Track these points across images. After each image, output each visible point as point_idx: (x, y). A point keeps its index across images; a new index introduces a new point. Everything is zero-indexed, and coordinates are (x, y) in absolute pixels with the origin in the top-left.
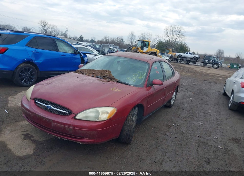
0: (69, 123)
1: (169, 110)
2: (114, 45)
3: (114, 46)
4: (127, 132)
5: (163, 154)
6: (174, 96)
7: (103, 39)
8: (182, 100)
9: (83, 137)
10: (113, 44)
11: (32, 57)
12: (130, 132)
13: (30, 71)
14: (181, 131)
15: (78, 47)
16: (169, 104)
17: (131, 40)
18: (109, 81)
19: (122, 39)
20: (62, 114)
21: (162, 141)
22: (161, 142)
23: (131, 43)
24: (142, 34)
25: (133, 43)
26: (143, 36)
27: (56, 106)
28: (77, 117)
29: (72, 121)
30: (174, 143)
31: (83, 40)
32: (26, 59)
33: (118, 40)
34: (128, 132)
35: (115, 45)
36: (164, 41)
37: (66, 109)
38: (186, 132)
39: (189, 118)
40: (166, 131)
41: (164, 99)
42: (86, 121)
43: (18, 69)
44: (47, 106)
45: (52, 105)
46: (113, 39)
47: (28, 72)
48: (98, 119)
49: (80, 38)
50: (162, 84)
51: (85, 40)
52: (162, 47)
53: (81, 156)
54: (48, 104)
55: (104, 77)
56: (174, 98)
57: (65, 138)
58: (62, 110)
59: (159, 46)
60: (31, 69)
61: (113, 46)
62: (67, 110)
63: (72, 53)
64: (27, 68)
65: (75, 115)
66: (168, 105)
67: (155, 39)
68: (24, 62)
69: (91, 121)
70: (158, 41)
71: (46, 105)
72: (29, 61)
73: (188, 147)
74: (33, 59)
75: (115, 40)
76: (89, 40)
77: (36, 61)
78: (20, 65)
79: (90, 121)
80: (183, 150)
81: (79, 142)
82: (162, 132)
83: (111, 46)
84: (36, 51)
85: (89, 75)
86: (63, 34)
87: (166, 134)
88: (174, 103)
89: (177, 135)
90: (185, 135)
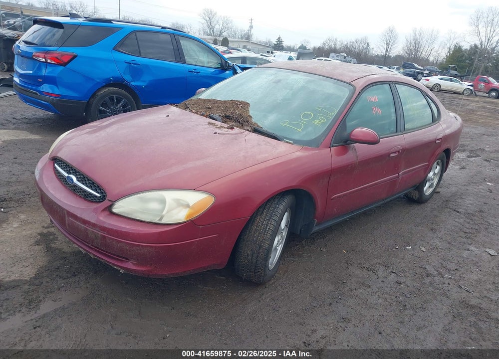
0: (94, 222)
1: (416, 209)
2: (345, 55)
3: (345, 57)
4: (250, 257)
5: (340, 324)
6: (435, 174)
7: (324, 44)
8: (463, 188)
9: (127, 259)
10: (343, 54)
11: (124, 74)
12: (257, 257)
13: (121, 103)
14: (421, 267)
15: (246, 57)
16: (416, 195)
17: (388, 44)
18: (232, 128)
19: (368, 44)
20: (90, 199)
21: (353, 287)
22: (352, 291)
23: (386, 52)
24: (415, 31)
25: (392, 52)
26: (417, 35)
27: (83, 178)
28: (115, 210)
29: (101, 218)
30: (386, 299)
31: (282, 47)
32: (112, 77)
33: (357, 46)
34: (252, 256)
35: (348, 56)
36: (466, 46)
37: (98, 187)
38: (435, 273)
39: (462, 234)
40: (379, 264)
41: (393, 182)
42: (133, 221)
43: (98, 98)
44: (68, 177)
45: (76, 176)
46: (345, 43)
47: (117, 106)
48: (161, 219)
49: (276, 43)
50: (374, 142)
51: (288, 47)
52: (460, 61)
53: (129, 299)
54: (70, 173)
55: (226, 118)
56: (436, 181)
57: (92, 254)
58: (90, 187)
59: (451, 59)
60: (122, 99)
61: (343, 58)
62: (100, 190)
63: (217, 66)
64: (115, 97)
65: (111, 203)
66: (414, 197)
67: (446, 42)
68: (109, 83)
69: (144, 222)
70: (452, 47)
71: (66, 175)
72: (118, 83)
73: (422, 313)
74: (127, 78)
75: (349, 45)
76: (296, 47)
77: (133, 83)
78: (99, 89)
79: (141, 221)
80: (402, 323)
81: (118, 268)
82: (367, 265)
83: (339, 58)
84: (134, 62)
85: (196, 113)
86: (245, 35)
87: (374, 271)
88: (434, 192)
89: (405, 276)
90: (427, 280)
